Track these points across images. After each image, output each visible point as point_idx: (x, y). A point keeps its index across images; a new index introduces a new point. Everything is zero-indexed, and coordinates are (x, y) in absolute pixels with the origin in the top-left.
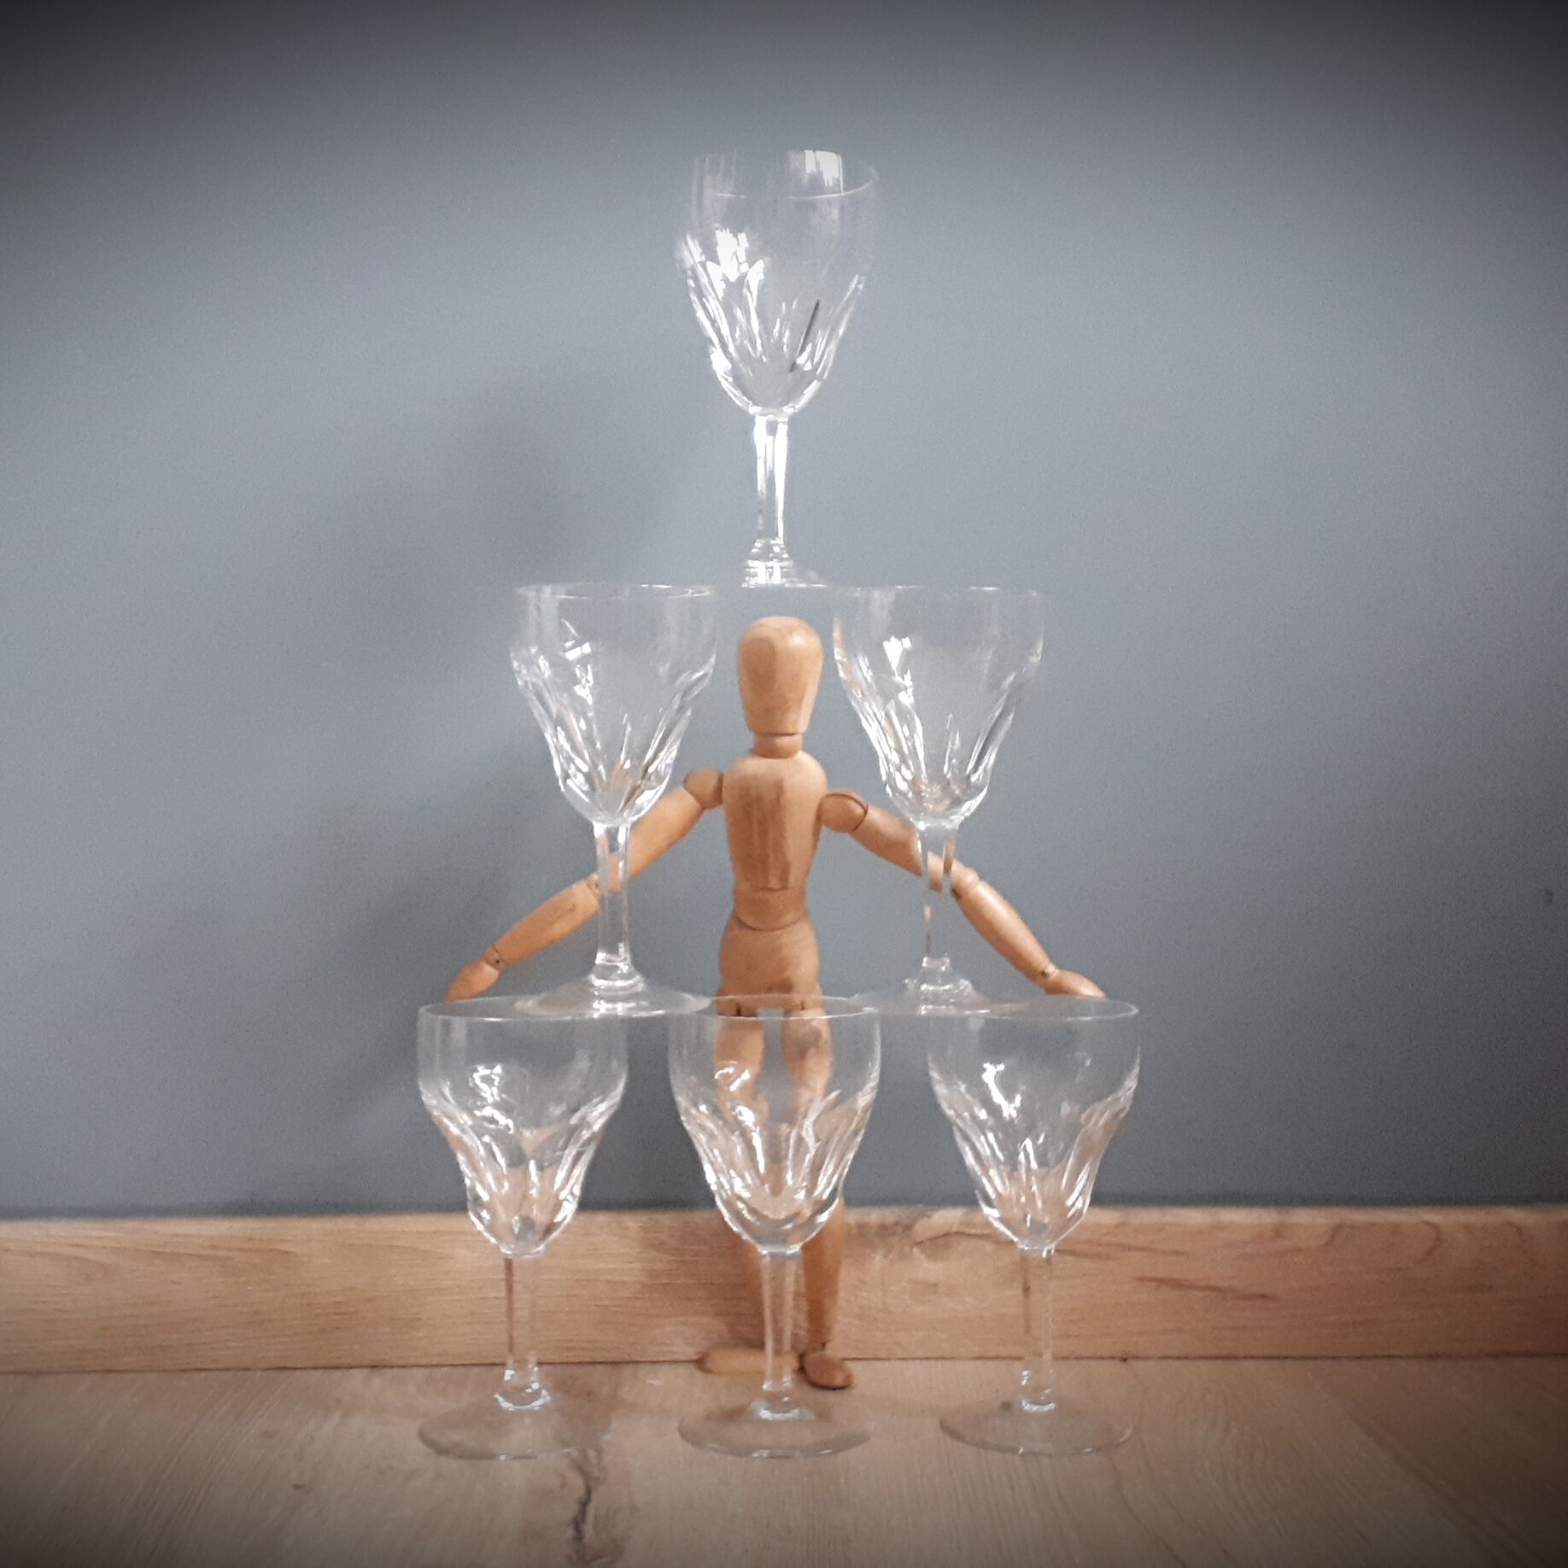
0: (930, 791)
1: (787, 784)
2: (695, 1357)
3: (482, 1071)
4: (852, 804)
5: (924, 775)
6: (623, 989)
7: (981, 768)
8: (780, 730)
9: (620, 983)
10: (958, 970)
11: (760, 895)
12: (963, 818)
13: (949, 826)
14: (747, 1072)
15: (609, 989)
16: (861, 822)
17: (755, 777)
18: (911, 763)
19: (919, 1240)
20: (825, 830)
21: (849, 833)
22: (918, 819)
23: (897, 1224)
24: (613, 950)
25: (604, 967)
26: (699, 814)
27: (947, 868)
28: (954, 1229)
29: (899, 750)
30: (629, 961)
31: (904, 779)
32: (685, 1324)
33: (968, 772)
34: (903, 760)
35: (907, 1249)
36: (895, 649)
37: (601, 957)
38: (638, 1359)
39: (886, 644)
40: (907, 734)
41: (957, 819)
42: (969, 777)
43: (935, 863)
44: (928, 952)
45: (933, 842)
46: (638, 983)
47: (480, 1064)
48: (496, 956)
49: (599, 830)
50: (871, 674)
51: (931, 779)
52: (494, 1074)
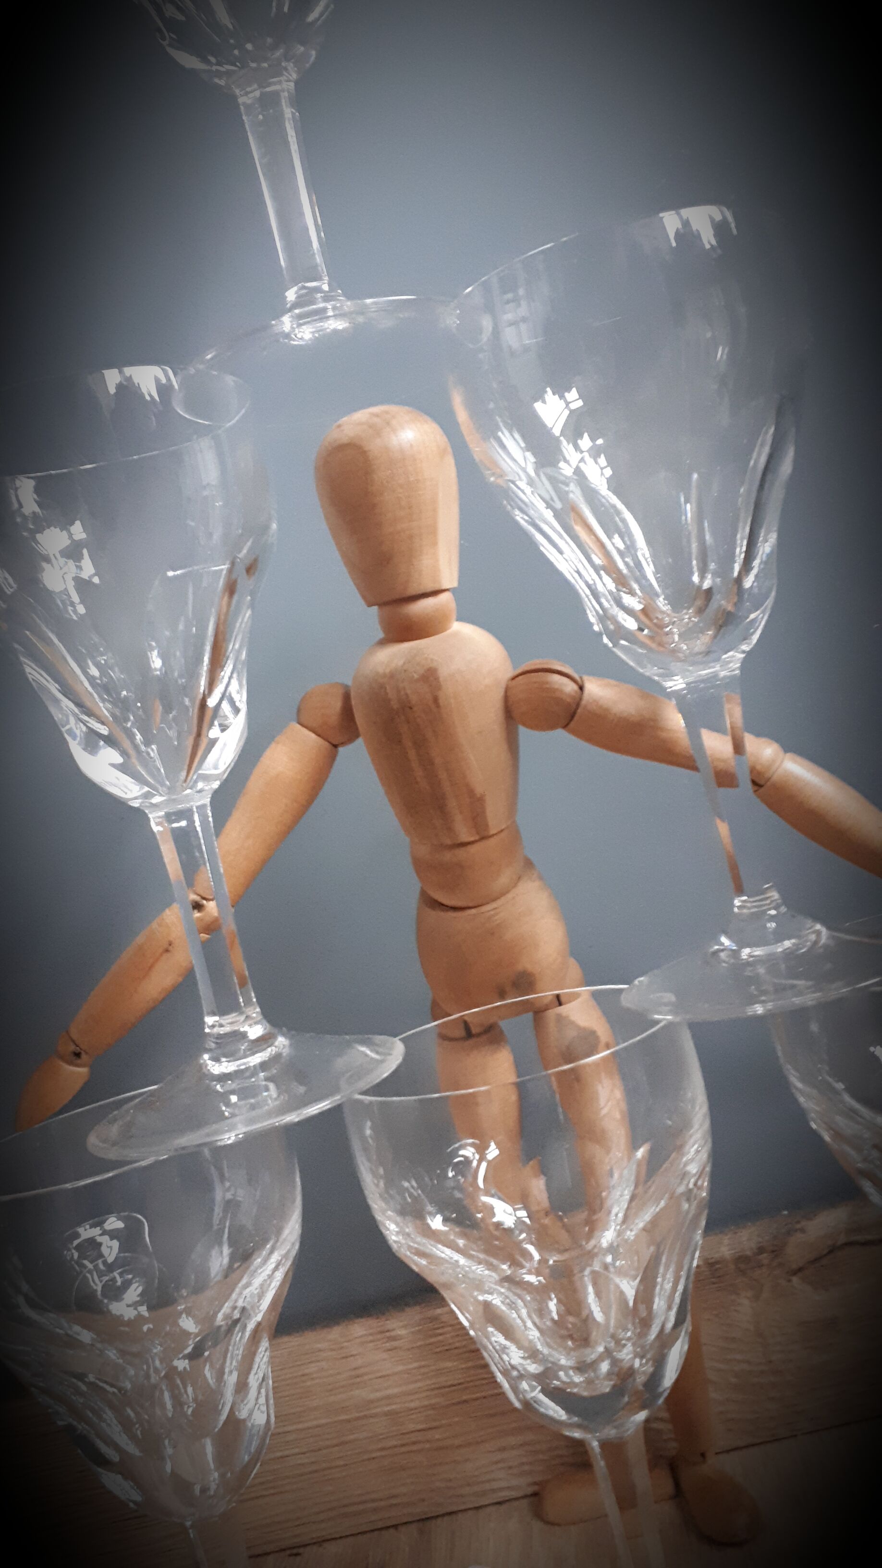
0: (678, 621)
1: (444, 672)
2: (530, 1490)
3: (87, 1232)
4: (556, 678)
5: (660, 599)
6: (262, 1066)
7: (756, 563)
8: (413, 590)
9: (255, 1058)
10: (796, 907)
11: (448, 856)
12: (743, 656)
13: (723, 674)
14: (493, 1145)
15: (237, 1073)
16: (578, 705)
17: (392, 676)
18: (635, 586)
19: (794, 1266)
20: (523, 731)
21: (565, 727)
22: (669, 675)
23: (761, 1250)
24: (229, 1007)
25: (219, 1037)
26: (331, 758)
27: (738, 748)
28: (842, 1239)
29: (610, 569)
30: (260, 1018)
31: (629, 611)
32: (503, 1449)
33: (736, 574)
34: (621, 581)
35: (784, 1283)
36: (555, 411)
37: (212, 1024)
38: (455, 1508)
39: (538, 405)
40: (622, 546)
41: (736, 656)
42: (739, 581)
43: (717, 745)
44: (740, 890)
45: (703, 708)
46: (285, 1048)
47: (79, 1224)
48: (72, 1048)
49: (157, 820)
50: (530, 457)
51: (676, 604)
52: (105, 1233)
